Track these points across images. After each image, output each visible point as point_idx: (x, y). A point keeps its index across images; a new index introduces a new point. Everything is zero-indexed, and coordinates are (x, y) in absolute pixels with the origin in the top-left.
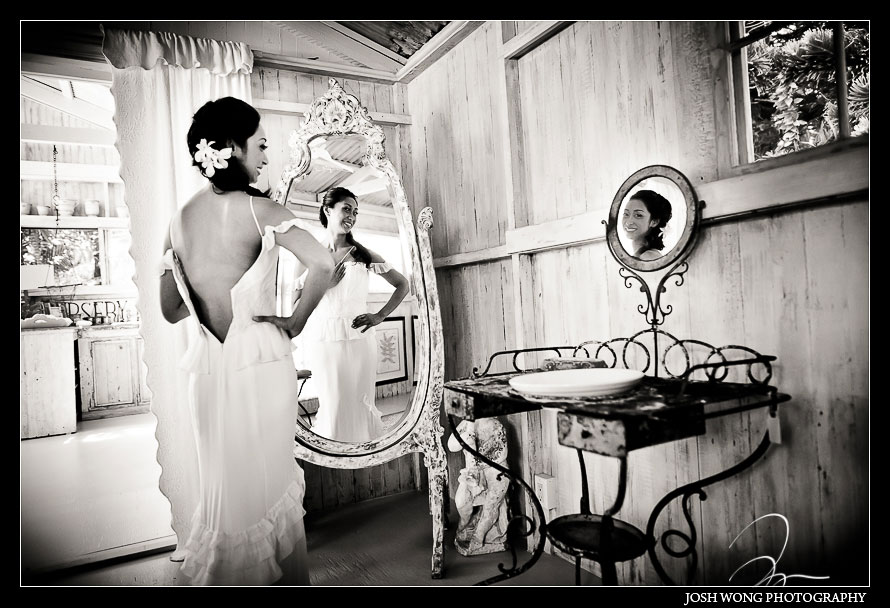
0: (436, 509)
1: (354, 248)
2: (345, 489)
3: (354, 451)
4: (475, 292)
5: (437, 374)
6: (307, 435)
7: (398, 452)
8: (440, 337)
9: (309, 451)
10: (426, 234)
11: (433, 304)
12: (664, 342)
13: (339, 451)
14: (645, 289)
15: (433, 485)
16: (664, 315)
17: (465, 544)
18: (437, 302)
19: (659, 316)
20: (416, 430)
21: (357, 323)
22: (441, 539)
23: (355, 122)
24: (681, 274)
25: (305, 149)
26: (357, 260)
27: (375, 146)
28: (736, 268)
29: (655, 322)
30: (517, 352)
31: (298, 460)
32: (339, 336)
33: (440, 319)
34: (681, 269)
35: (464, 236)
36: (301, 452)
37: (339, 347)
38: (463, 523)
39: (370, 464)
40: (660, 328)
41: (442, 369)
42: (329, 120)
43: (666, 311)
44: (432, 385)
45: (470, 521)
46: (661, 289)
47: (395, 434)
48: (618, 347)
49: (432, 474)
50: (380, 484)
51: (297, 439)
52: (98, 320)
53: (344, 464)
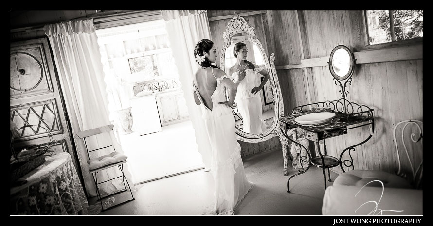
0: (285, 154)
1: (248, 64)
2: (256, 148)
3: (256, 137)
4: (295, 78)
5: (281, 111)
6: (241, 132)
7: (271, 137)
8: (281, 98)
9: (242, 138)
10: (273, 63)
11: (278, 87)
12: (347, 103)
13: (251, 137)
14: (341, 85)
15: (283, 147)
16: (346, 94)
17: (295, 165)
18: (279, 86)
19: (345, 94)
20: (276, 129)
21: (253, 91)
22: (286, 164)
23: (244, 27)
24: (350, 82)
25: (229, 38)
26: (250, 68)
27: (252, 34)
28: (370, 78)
29: (344, 96)
30: (302, 106)
31: (238, 141)
32: (247, 97)
33: (281, 92)
34: (350, 80)
35: (289, 58)
36: (239, 138)
37: (248, 101)
38: (294, 158)
39: (262, 141)
40: (346, 98)
41: (283, 109)
42: (235, 27)
43: (347, 93)
44: (280, 114)
45: (297, 158)
46: (345, 86)
47: (269, 131)
48: (335, 103)
49: (283, 143)
50: (268, 146)
51: (236, 133)
52: (160, 89)
53: (253, 141)
